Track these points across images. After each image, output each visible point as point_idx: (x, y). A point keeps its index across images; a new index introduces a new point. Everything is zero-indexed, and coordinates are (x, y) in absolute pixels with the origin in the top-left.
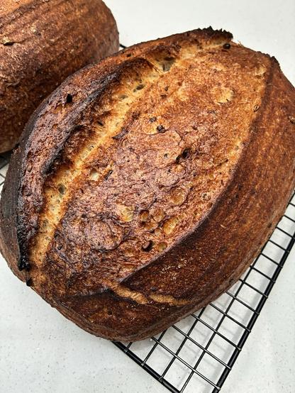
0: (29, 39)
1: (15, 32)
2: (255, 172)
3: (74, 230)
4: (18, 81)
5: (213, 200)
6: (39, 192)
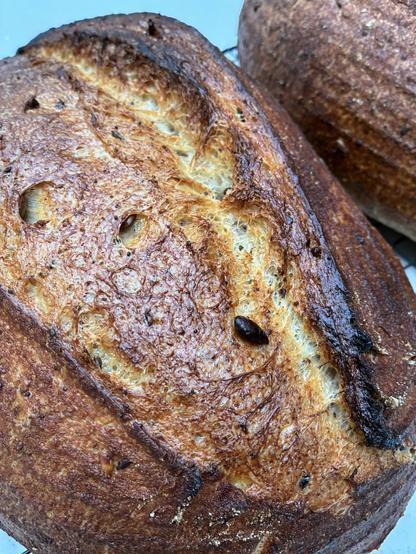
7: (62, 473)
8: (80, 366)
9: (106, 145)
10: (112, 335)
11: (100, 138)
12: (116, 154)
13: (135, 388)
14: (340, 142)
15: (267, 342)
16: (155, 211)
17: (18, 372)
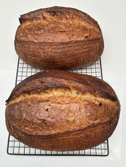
0: (56, 53)
1: (54, 49)
2: (55, 139)
3: (16, 107)
4: (46, 60)
5: (38, 134)
6: (20, 93)
7: (100, 134)
8: (94, 126)
9: (64, 104)
10: (93, 120)
11: (62, 104)
12: (67, 104)
13: (99, 121)
14: (68, 67)
15: (102, 104)
16: (80, 105)
17: (88, 133)
